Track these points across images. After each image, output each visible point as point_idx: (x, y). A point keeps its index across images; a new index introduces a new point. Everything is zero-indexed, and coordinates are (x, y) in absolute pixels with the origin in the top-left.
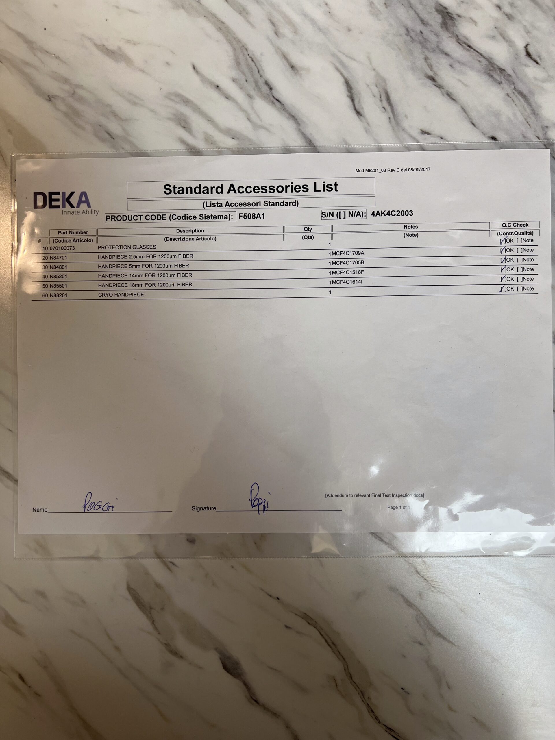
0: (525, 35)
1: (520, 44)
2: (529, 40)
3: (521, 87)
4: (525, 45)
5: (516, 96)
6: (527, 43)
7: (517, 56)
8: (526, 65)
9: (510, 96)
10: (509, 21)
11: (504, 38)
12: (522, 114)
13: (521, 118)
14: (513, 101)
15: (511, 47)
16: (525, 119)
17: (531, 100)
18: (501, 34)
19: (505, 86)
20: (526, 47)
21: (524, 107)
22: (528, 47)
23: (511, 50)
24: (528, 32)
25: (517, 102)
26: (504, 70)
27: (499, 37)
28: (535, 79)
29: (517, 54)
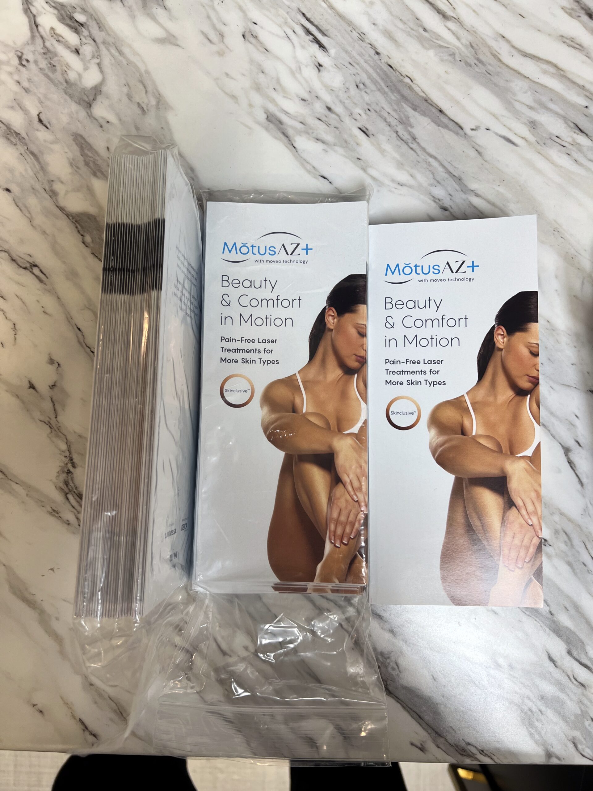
0: (39, 105)
1: (34, 112)
2: (41, 109)
3: (33, 148)
4: (38, 113)
5: (28, 155)
6: (39, 112)
7: (30, 122)
8: (37, 130)
9: (23, 155)
10: (26, 94)
11: (21, 108)
12: (32, 170)
13: (31, 173)
14: (26, 159)
15: (26, 115)
16: (35, 174)
17: (41, 159)
18: (19, 105)
19: (19, 146)
20: (38, 115)
21: (34, 165)
22: (40, 115)
23: (26, 118)
24: (41, 102)
25: (29, 160)
26: (19, 134)
27: (17, 107)
28: (45, 141)
29: (31, 121)
